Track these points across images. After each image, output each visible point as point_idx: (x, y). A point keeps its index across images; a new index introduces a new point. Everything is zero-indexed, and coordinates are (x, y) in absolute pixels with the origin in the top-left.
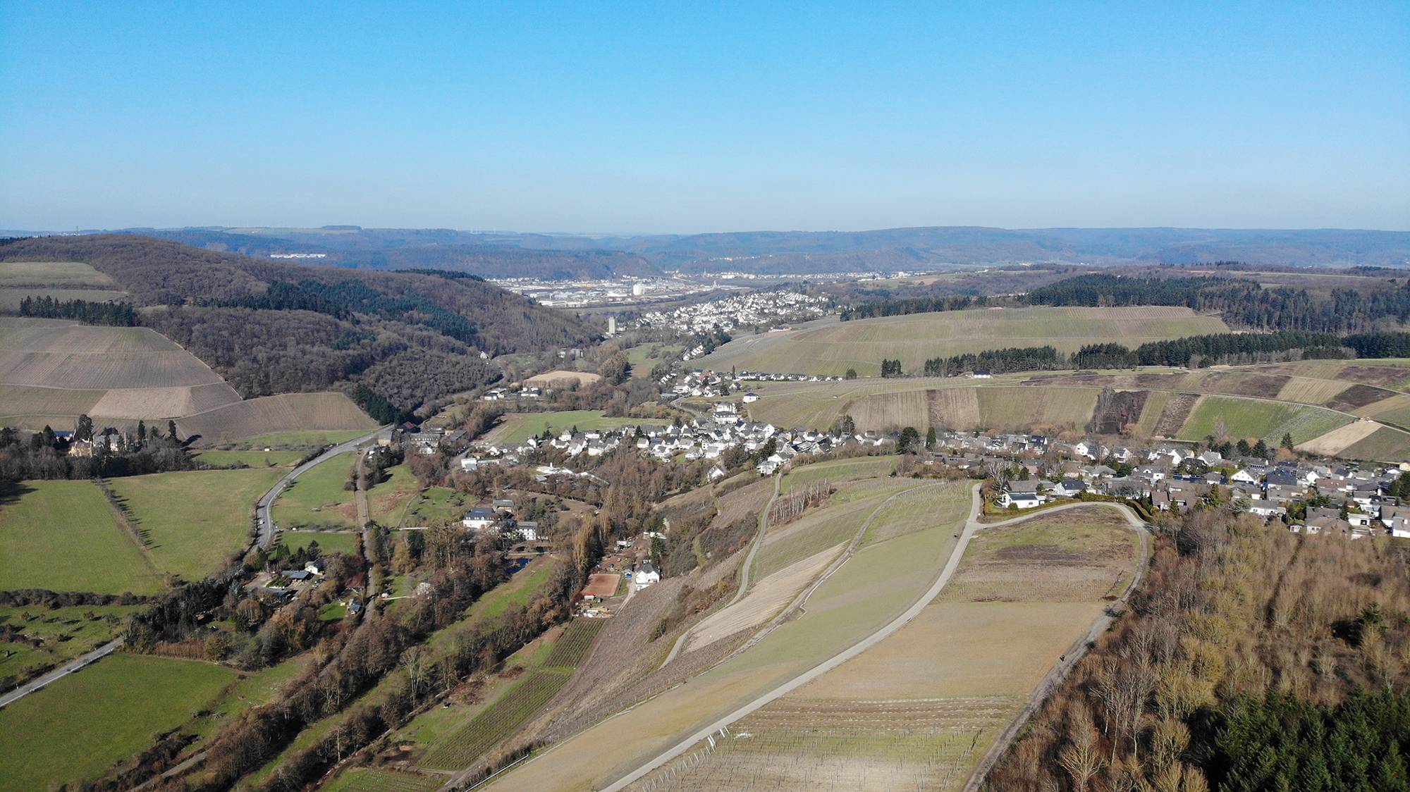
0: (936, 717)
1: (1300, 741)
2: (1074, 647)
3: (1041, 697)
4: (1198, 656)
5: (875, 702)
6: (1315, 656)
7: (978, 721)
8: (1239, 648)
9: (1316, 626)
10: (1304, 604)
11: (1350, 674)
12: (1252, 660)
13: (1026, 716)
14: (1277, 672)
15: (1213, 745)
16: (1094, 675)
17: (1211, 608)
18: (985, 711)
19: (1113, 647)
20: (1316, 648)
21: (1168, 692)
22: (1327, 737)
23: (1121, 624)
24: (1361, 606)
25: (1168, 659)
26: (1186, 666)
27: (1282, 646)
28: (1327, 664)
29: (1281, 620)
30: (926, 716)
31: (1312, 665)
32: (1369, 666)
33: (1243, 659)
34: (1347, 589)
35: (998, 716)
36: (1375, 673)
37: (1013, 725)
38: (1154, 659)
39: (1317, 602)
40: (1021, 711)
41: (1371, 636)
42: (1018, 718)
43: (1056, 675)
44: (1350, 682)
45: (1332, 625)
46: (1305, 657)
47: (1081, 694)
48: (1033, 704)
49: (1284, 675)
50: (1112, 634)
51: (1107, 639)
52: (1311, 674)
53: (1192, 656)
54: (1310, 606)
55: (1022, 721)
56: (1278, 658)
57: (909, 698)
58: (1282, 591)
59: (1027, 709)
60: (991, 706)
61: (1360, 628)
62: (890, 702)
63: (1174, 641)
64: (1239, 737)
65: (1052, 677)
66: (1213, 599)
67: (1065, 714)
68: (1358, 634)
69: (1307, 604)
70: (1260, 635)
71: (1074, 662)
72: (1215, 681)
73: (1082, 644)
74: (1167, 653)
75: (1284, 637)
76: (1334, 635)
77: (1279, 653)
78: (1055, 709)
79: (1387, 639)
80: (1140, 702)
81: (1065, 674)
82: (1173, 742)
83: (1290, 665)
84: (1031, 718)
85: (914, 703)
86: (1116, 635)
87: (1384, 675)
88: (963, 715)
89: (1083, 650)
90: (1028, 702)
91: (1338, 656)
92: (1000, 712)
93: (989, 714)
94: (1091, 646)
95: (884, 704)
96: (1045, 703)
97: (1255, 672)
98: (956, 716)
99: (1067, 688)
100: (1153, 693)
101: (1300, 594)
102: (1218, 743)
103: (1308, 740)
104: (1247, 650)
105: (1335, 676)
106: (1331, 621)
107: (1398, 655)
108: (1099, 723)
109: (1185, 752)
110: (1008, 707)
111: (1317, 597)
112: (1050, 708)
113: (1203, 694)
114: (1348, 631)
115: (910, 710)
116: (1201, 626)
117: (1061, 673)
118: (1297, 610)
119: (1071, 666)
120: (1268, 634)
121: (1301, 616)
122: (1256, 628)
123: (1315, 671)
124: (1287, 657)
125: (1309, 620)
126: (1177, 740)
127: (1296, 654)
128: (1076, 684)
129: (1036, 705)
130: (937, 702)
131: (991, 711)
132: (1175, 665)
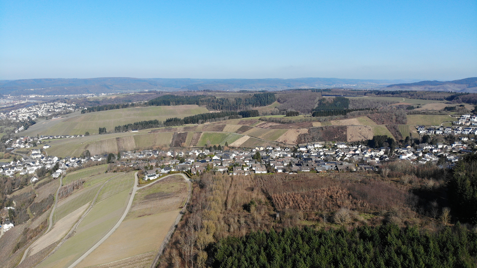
0: (128, 265)
1: (238, 252)
2: (171, 228)
3: (162, 249)
4: (207, 226)
5: (106, 264)
6: (239, 218)
7: (142, 263)
8: (218, 220)
9: (238, 207)
10: (235, 201)
11: (249, 222)
12: (222, 223)
13: (158, 257)
14: (229, 225)
15: (214, 258)
16: (178, 238)
17: (210, 208)
18: (145, 259)
19: (183, 226)
20: (239, 215)
21: (200, 241)
22: (245, 249)
23: (185, 218)
24: (250, 199)
25: (199, 229)
26: (204, 230)
27: (230, 216)
28: (242, 220)
29: (229, 207)
30: (125, 266)
31: (238, 221)
32: (253, 219)
33: (220, 223)
34: (245, 194)
35: (149, 260)
36: (255, 220)
37: (154, 262)
38: (195, 229)
39: (238, 199)
40: (156, 256)
41: (253, 208)
42: (156, 259)
43: (166, 240)
44: (249, 225)
45: (243, 206)
46: (236, 219)
47: (174, 246)
48: (160, 252)
49: (231, 226)
50: (182, 222)
51: (181, 223)
52: (239, 224)
53: (206, 226)
54: (236, 201)
55: (157, 260)
56: (229, 221)
57: (118, 260)
58: (229, 197)
59: (158, 255)
60: (147, 257)
61: (250, 206)
62: (112, 263)
63: (200, 221)
64: (221, 254)
65: (165, 241)
66: (210, 205)
67: (170, 254)
68: (249, 208)
69: (235, 200)
70: (224, 213)
71: (172, 233)
72: (213, 232)
73: (174, 227)
74: (199, 227)
75: (230, 213)
76: (243, 209)
77: (229, 219)
78: (167, 253)
79: (257, 209)
80: (192, 245)
81: (169, 239)
82: (203, 258)
83: (233, 223)
84: (160, 258)
85: (121, 261)
86: (183, 222)
87: (257, 221)
88: (137, 262)
89: (174, 228)
90: (158, 252)
91: (245, 217)
92: (150, 258)
93: (146, 260)
94: (176, 226)
95: (109, 264)
96: (164, 251)
97: (224, 226)
98: (135, 263)
99: (170, 244)
100: (196, 242)
101: (233, 197)
102: (216, 257)
103: (240, 252)
104: (221, 219)
105: (245, 224)
106: (242, 205)
107: (260, 213)
108: (180, 255)
109: (206, 261)
110: (152, 255)
111: (238, 198)
112: (165, 253)
113: (210, 239)
114: (247, 207)
115: (119, 264)
116: (208, 215)
117: (168, 239)
118: (233, 202)
119: (171, 235)
120: (226, 212)
121: (234, 204)
122: (223, 210)
123: (239, 223)
124: (232, 220)
125: (236, 205)
126: (204, 258)
127: (234, 218)
128: (173, 242)
129: (161, 253)
130: (128, 259)
131: (146, 259)
132: (201, 231)
